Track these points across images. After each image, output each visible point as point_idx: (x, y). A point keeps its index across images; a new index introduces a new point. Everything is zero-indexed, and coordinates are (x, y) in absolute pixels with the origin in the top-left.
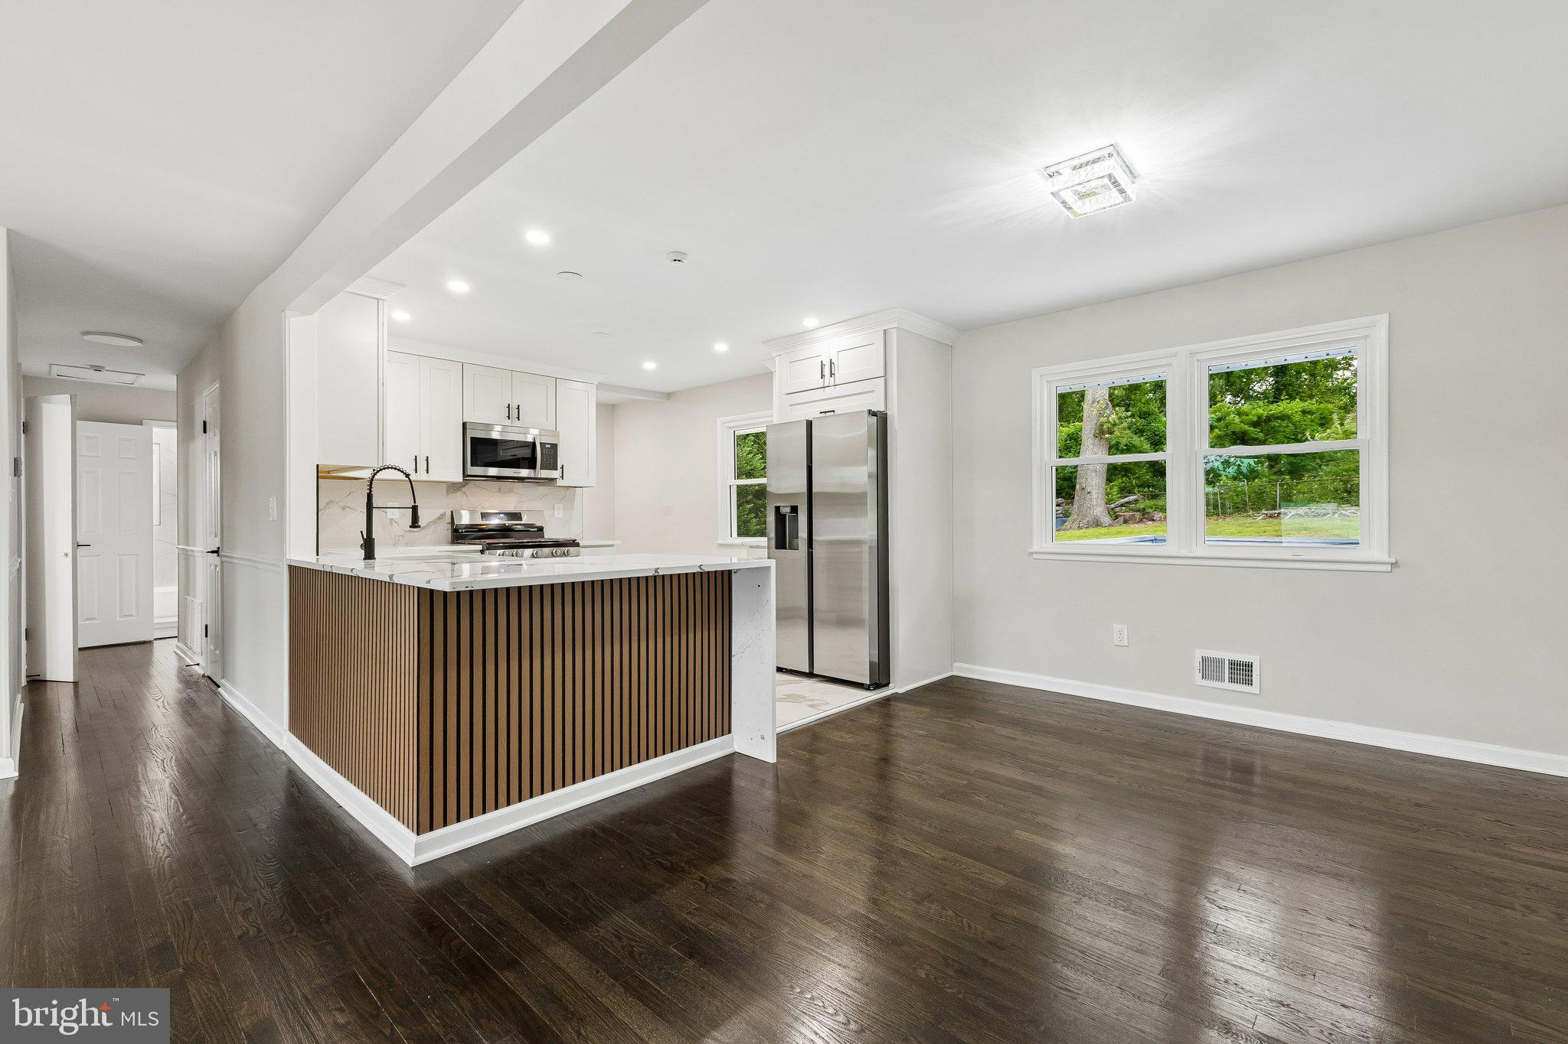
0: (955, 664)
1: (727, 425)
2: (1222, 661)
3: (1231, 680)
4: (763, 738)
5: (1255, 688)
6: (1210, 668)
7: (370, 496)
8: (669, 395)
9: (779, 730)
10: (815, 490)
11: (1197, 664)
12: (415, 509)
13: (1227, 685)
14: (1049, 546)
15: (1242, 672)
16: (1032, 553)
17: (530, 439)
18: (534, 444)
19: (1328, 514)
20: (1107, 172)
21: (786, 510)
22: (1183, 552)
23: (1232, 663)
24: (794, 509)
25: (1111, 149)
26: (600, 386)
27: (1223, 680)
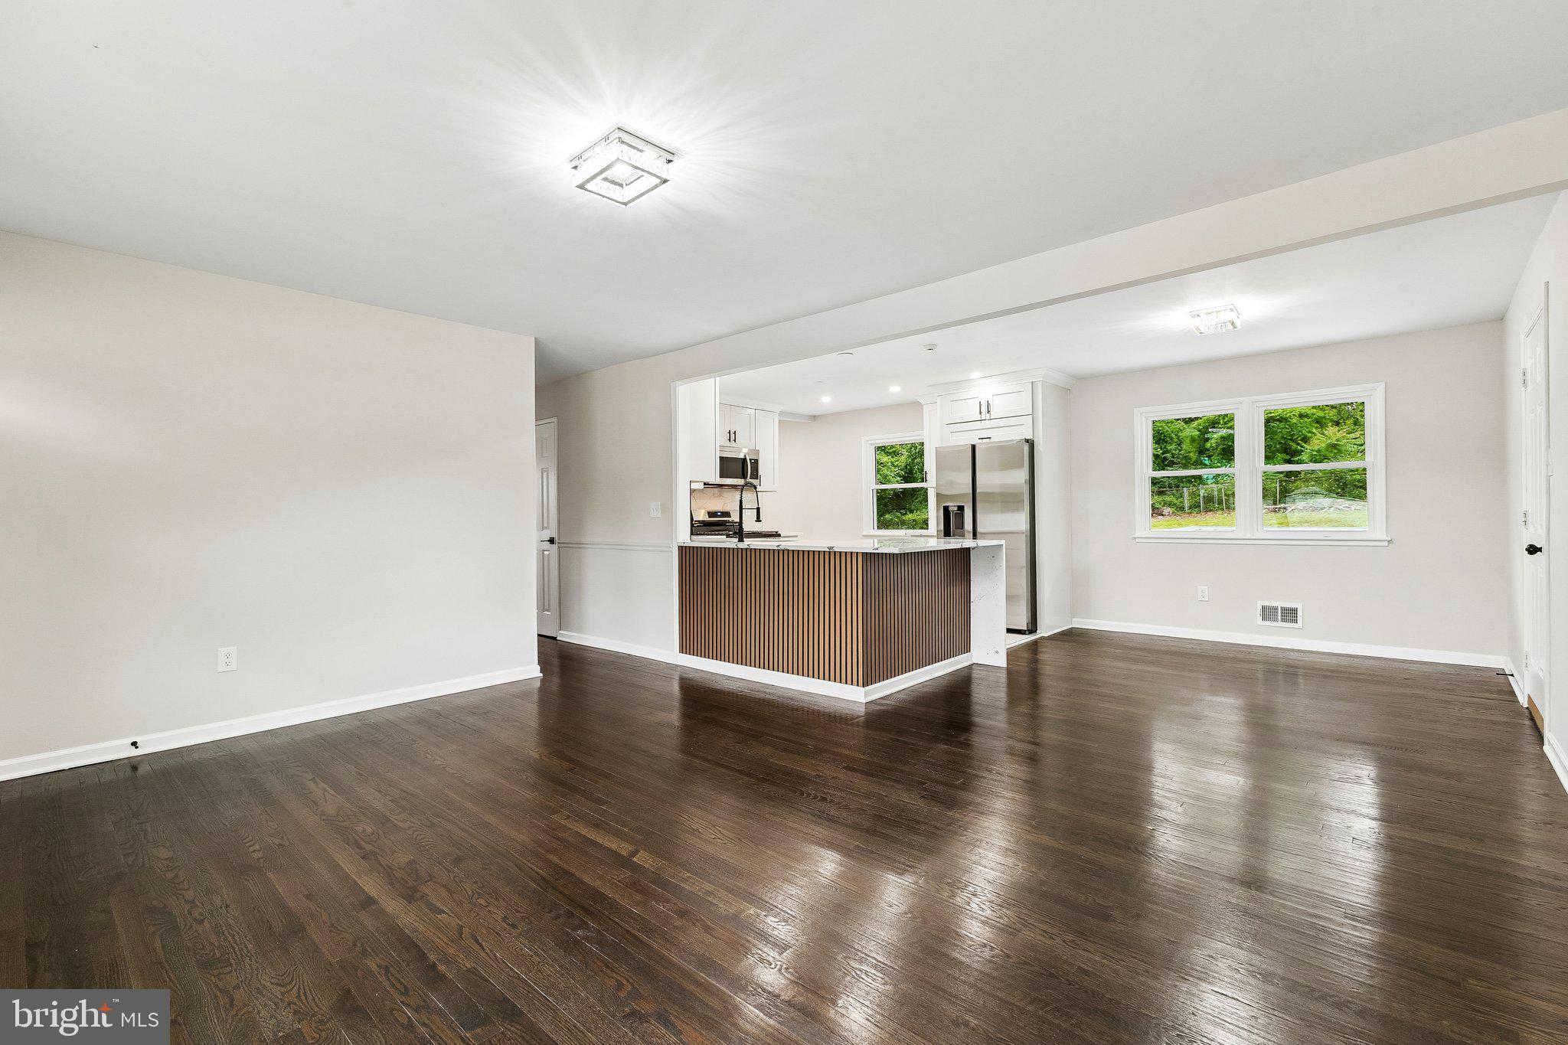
0: (1074, 619)
1: (870, 442)
2: (1277, 608)
3: (1283, 620)
4: (997, 652)
5: (1299, 625)
6: (1268, 613)
7: (741, 501)
8: (815, 418)
9: (1007, 647)
10: (978, 490)
11: (1259, 611)
12: (758, 509)
13: (1280, 624)
14: (1147, 533)
15: (1290, 615)
16: (1135, 538)
17: (741, 456)
18: (744, 460)
19: (1325, 508)
20: (1230, 319)
21: (953, 509)
22: (1248, 536)
23: (1283, 609)
24: (961, 508)
25: (1232, 307)
26: (781, 413)
27: (1277, 620)
